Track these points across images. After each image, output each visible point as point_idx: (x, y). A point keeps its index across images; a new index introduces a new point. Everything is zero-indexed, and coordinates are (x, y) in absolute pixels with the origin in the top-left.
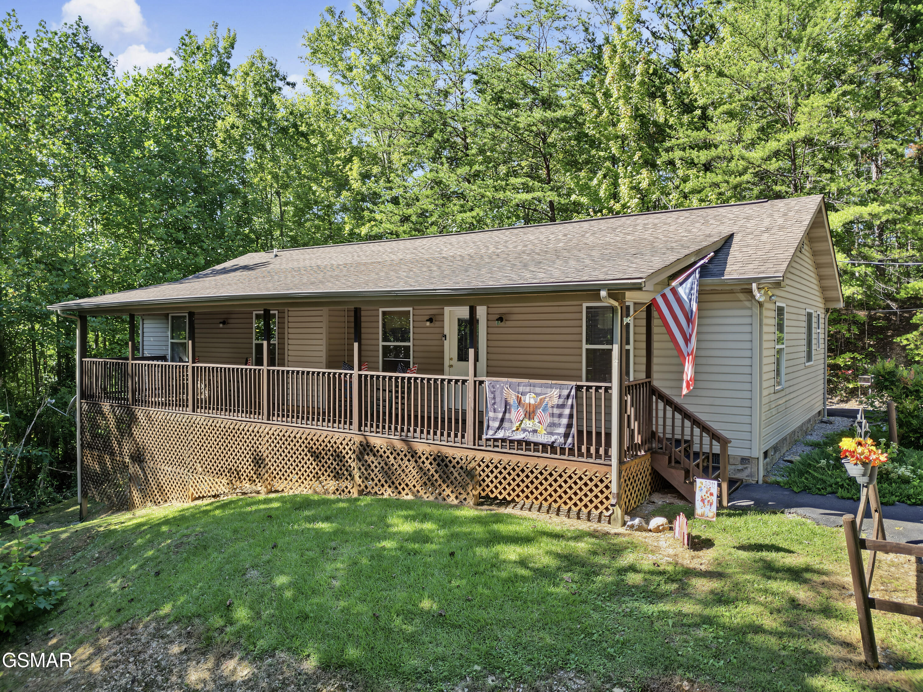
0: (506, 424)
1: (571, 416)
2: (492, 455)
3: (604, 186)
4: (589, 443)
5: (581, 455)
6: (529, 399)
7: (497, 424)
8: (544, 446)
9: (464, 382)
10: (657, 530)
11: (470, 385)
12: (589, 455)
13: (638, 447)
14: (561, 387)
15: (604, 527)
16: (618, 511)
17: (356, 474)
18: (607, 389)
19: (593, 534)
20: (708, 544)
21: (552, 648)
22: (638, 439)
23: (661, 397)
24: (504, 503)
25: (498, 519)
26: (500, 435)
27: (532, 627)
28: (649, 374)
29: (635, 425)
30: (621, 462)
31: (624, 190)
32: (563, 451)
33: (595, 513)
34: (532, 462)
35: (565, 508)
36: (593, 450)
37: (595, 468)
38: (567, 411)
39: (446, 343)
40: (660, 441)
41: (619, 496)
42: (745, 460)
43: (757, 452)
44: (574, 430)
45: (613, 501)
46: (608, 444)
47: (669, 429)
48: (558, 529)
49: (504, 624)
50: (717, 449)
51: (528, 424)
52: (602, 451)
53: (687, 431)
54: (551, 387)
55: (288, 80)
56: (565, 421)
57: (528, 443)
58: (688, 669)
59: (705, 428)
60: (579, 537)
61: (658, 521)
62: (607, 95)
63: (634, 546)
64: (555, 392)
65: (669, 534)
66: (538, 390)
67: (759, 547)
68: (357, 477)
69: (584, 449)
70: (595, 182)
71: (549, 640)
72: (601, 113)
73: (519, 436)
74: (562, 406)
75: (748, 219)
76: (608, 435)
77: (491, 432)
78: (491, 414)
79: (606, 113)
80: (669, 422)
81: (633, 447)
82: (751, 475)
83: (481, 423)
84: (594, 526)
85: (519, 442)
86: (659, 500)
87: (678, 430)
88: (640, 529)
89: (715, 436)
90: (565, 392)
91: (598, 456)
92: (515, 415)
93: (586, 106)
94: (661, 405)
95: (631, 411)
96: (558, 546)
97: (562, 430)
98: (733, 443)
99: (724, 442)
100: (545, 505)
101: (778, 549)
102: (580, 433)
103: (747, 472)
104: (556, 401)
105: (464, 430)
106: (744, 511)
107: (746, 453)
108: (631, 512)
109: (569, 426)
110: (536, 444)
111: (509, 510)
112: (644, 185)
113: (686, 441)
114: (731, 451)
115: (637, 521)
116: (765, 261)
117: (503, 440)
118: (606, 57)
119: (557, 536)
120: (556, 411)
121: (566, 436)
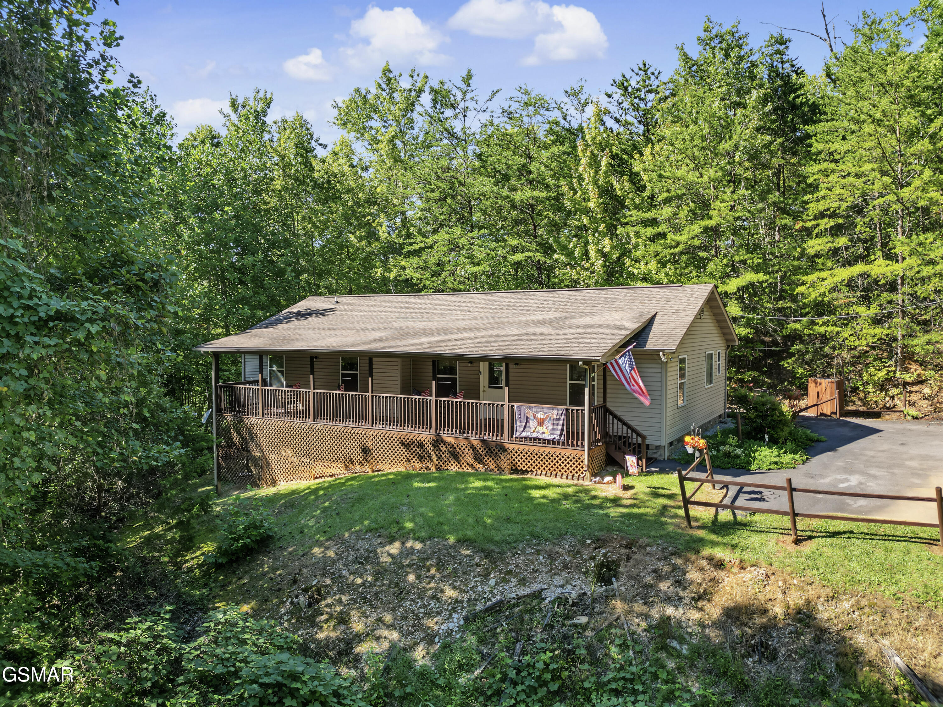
0: (527, 429)
1: (563, 425)
2: (519, 446)
3: (578, 249)
4: (573, 439)
5: (568, 445)
6: (540, 416)
7: (522, 429)
8: (549, 441)
9: (502, 405)
10: (608, 483)
11: (506, 407)
12: (573, 445)
13: (599, 441)
14: (558, 409)
15: (581, 482)
16: (588, 474)
17: (435, 458)
18: (582, 410)
19: (576, 485)
20: (632, 488)
21: (560, 528)
22: (598, 437)
23: (611, 413)
24: (526, 472)
25: (525, 479)
26: (524, 435)
27: (551, 521)
28: (605, 401)
29: (597, 429)
30: (589, 449)
31: (592, 254)
32: (559, 443)
33: (576, 475)
34: (542, 450)
35: (560, 474)
36: (575, 443)
37: (576, 452)
38: (561, 422)
39: (481, 377)
40: (610, 437)
41: (588, 466)
42: (658, 447)
43: (664, 442)
44: (565, 432)
45: (585, 469)
46: (583, 440)
47: (615, 430)
48: (557, 483)
49: (537, 520)
50: (640, 441)
51: (539, 429)
52: (579, 443)
53: (625, 431)
54: (553, 409)
55: (320, 142)
56: (560, 427)
57: (540, 439)
58: (617, 531)
59: (634, 430)
60: (569, 486)
61: (608, 479)
62: (581, 178)
63: (596, 490)
64: (555, 412)
65: (614, 485)
66: (545, 411)
67: (655, 488)
68: (435, 460)
69: (570, 442)
70: (571, 245)
71: (559, 525)
72: (576, 193)
73: (534, 435)
74: (559, 419)
75: (668, 300)
76: (583, 434)
77: (518, 433)
78: (518, 424)
79: (579, 193)
80: (615, 426)
81: (596, 441)
82: (661, 455)
83: (512, 428)
84: (575, 482)
85: (535, 439)
86: (610, 469)
87: (620, 431)
88: (599, 483)
89: (639, 434)
90: (560, 412)
91: (578, 446)
92: (533, 424)
93: (565, 189)
94: (611, 417)
95: (594, 422)
96: (559, 490)
97: (559, 432)
98: (649, 438)
99: (644, 438)
100: (549, 472)
101: (663, 488)
102: (568, 432)
103: (659, 453)
104: (555, 417)
105: (502, 432)
106: (653, 473)
107: (658, 443)
108: (594, 475)
109: (562, 430)
110: (544, 440)
111: (529, 476)
112: (607, 249)
113: (625, 437)
114: (647, 442)
115: (598, 479)
116: (669, 338)
117: (526, 438)
118: (580, 149)
119: (558, 486)
120: (555, 422)
121: (561, 435)
